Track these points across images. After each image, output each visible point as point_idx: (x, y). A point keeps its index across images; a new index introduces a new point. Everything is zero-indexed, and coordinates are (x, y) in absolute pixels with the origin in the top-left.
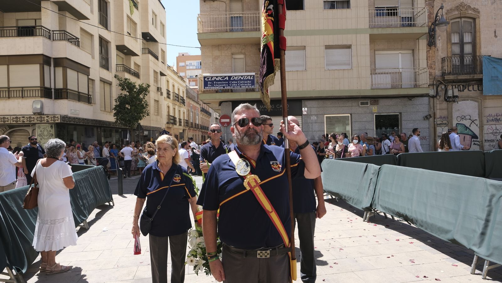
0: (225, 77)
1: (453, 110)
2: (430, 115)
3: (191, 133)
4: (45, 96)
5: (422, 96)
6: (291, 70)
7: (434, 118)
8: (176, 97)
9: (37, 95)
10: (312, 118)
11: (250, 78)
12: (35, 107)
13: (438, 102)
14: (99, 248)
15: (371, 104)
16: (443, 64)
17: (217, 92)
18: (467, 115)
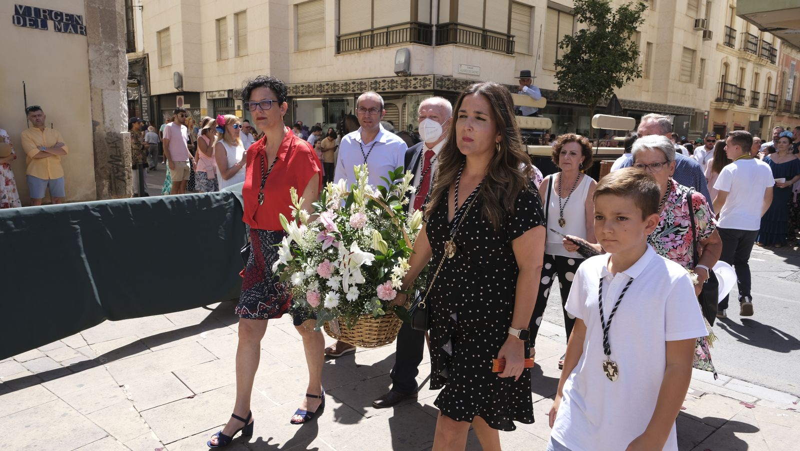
9: (405, 39)
12: (399, 62)
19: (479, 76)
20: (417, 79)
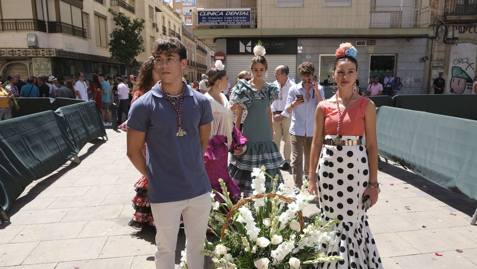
0: (220, 12)
1: (451, 53)
2: (427, 57)
3: (187, 71)
4: (38, 29)
5: (421, 37)
6: (288, 6)
7: (431, 61)
8: (172, 34)
9: (31, 28)
10: (307, 57)
11: (246, 14)
12: (30, 41)
13: (436, 44)
14: (88, 184)
15: (368, 44)
16: (446, 3)
17: (211, 27)
18: (464, 58)
19: (74, 49)
20: (44, 50)
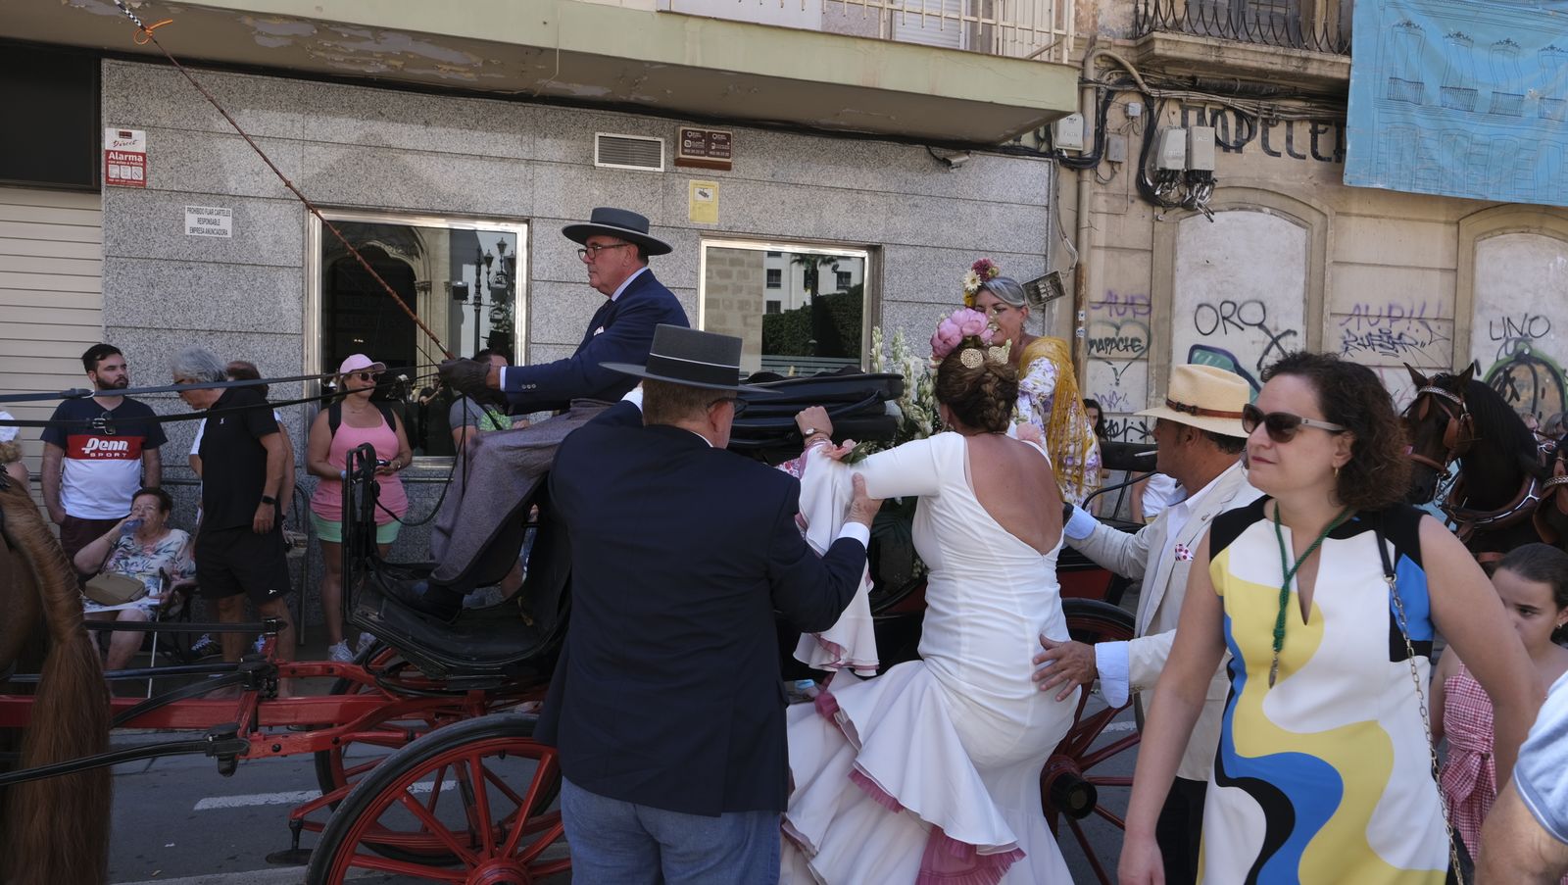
1: (1181, 262)
2: (1054, 277)
7: (1077, 304)
10: (191, 220)
13: (1101, 203)
15: (679, 162)
18: (1247, 298)
